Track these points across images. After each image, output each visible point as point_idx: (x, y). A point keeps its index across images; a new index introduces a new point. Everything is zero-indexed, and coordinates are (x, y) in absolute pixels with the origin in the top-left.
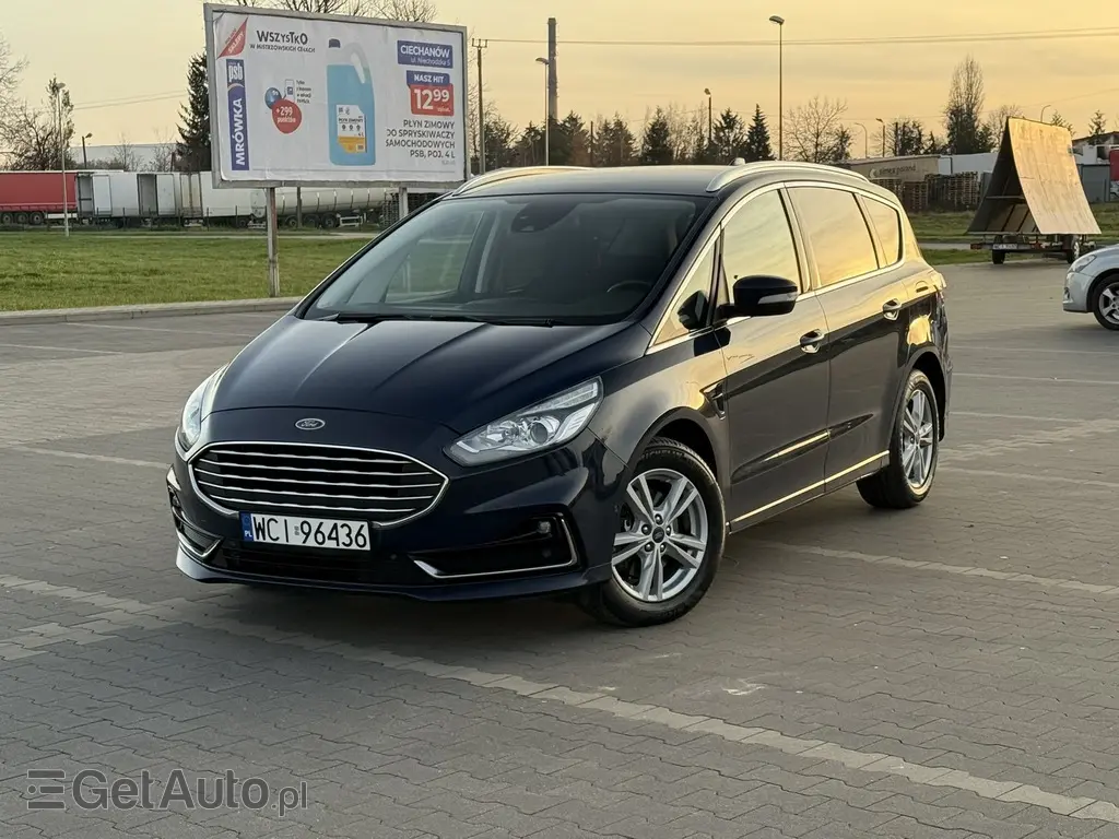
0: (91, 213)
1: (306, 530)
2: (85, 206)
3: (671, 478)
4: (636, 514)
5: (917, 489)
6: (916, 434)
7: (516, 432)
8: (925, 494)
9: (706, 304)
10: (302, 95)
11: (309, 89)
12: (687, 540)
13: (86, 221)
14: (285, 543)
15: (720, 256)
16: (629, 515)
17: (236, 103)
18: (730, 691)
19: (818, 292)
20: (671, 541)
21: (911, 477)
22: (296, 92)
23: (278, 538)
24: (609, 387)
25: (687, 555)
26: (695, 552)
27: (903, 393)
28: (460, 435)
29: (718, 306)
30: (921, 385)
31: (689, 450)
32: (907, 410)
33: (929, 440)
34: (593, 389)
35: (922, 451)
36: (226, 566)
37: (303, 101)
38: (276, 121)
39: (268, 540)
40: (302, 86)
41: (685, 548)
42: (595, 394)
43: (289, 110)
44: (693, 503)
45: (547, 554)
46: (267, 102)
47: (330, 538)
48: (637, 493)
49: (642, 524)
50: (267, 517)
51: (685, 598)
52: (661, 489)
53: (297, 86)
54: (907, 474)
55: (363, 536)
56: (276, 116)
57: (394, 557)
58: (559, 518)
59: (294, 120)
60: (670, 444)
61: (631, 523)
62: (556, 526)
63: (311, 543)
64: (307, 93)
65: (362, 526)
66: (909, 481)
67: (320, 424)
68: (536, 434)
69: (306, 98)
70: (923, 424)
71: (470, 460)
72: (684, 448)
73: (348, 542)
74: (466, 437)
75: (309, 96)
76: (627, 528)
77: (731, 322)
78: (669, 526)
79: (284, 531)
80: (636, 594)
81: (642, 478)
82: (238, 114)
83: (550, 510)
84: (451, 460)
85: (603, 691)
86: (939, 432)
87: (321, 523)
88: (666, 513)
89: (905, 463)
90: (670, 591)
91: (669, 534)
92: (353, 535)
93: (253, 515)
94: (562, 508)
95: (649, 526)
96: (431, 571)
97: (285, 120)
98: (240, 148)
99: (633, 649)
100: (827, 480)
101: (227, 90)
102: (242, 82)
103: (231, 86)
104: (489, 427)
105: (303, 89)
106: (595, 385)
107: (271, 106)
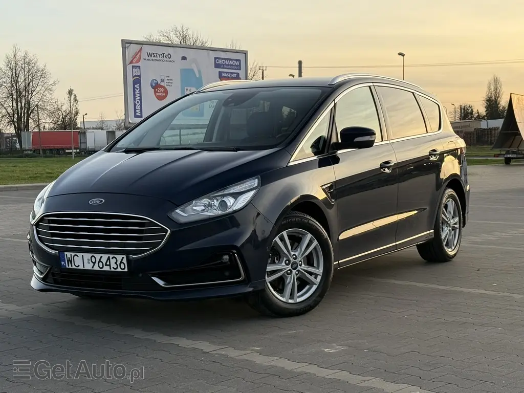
0: (86, 149)
1: (94, 261)
2: (83, 146)
3: (302, 234)
4: (281, 254)
5: (450, 252)
6: (449, 222)
7: (210, 205)
8: (455, 255)
9: (325, 141)
10: (168, 83)
11: (172, 80)
12: (311, 269)
13: (83, 153)
14: (83, 268)
15: (334, 117)
16: (277, 254)
17: (137, 86)
18: (326, 350)
19: (391, 141)
20: (302, 269)
21: (447, 245)
22: (165, 81)
23: (79, 265)
24: (265, 181)
25: (312, 278)
26: (316, 276)
27: (442, 199)
28: (177, 206)
29: (332, 143)
30: (451, 196)
31: (312, 219)
32: (444, 209)
33: (457, 226)
34: (255, 182)
35: (453, 232)
36: (53, 282)
37: (169, 85)
38: (155, 94)
39: (74, 267)
40: (168, 78)
41: (311, 274)
42: (256, 185)
43: (162, 90)
44: (315, 248)
45: (227, 274)
46: (152, 85)
47: (106, 265)
48: (281, 242)
49: (285, 259)
50: (73, 254)
51: (310, 302)
52: (296, 240)
53: (166, 78)
54: (445, 243)
55: (124, 263)
56: (155, 92)
57: (141, 275)
58: (234, 253)
59: (164, 94)
60: (301, 215)
61: (279, 259)
62: (232, 258)
63: (96, 268)
64: (171, 81)
65: (123, 258)
66: (446, 248)
67: (102, 201)
68: (221, 206)
69: (169, 84)
70: (453, 218)
71: (183, 220)
72: (309, 217)
73: (115, 267)
74: (182, 207)
75: (172, 83)
76: (277, 262)
77: (339, 152)
78: (301, 261)
79: (82, 261)
80: (281, 298)
81: (285, 233)
82: (137, 91)
83: (229, 248)
84: (173, 220)
85: (253, 350)
86: (463, 222)
87: (101, 257)
88: (299, 254)
89: (443, 237)
90: (301, 297)
91: (301, 265)
92: (118, 263)
93: (65, 253)
94: (236, 248)
95: (289, 261)
96: (161, 283)
97: (160, 94)
98: (138, 107)
99: (277, 328)
100: (397, 243)
101: (132, 80)
102: (140, 76)
103: (134, 78)
104: (194, 202)
105: (169, 80)
106: (257, 180)
107: (153, 88)
